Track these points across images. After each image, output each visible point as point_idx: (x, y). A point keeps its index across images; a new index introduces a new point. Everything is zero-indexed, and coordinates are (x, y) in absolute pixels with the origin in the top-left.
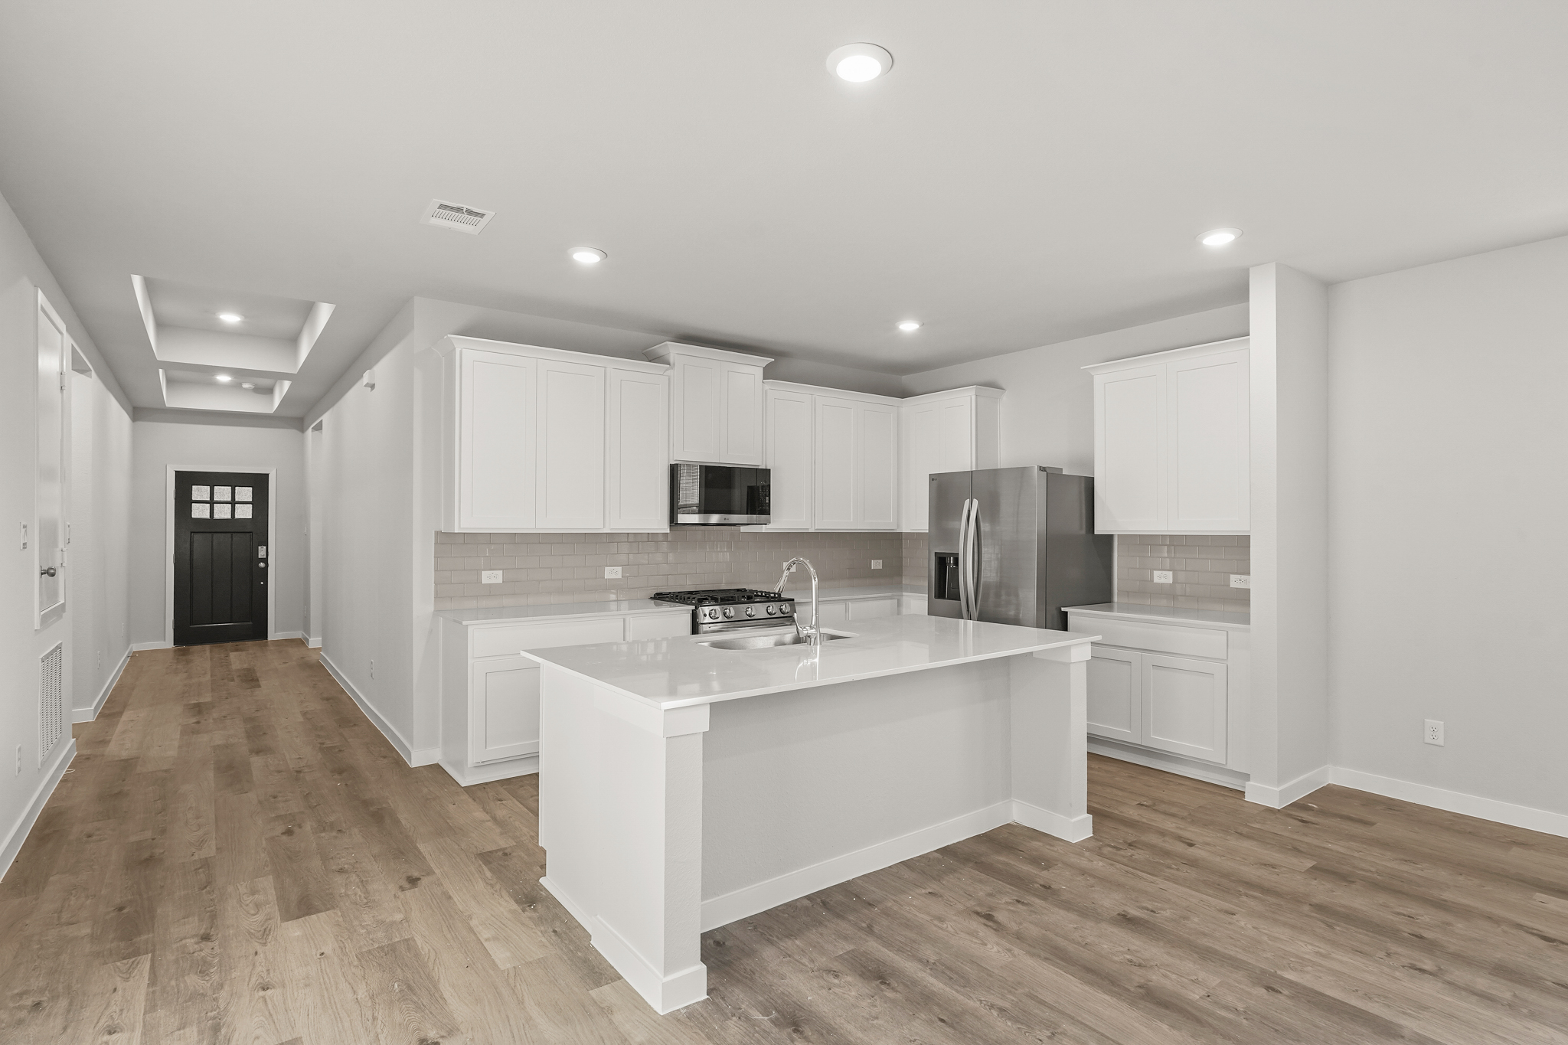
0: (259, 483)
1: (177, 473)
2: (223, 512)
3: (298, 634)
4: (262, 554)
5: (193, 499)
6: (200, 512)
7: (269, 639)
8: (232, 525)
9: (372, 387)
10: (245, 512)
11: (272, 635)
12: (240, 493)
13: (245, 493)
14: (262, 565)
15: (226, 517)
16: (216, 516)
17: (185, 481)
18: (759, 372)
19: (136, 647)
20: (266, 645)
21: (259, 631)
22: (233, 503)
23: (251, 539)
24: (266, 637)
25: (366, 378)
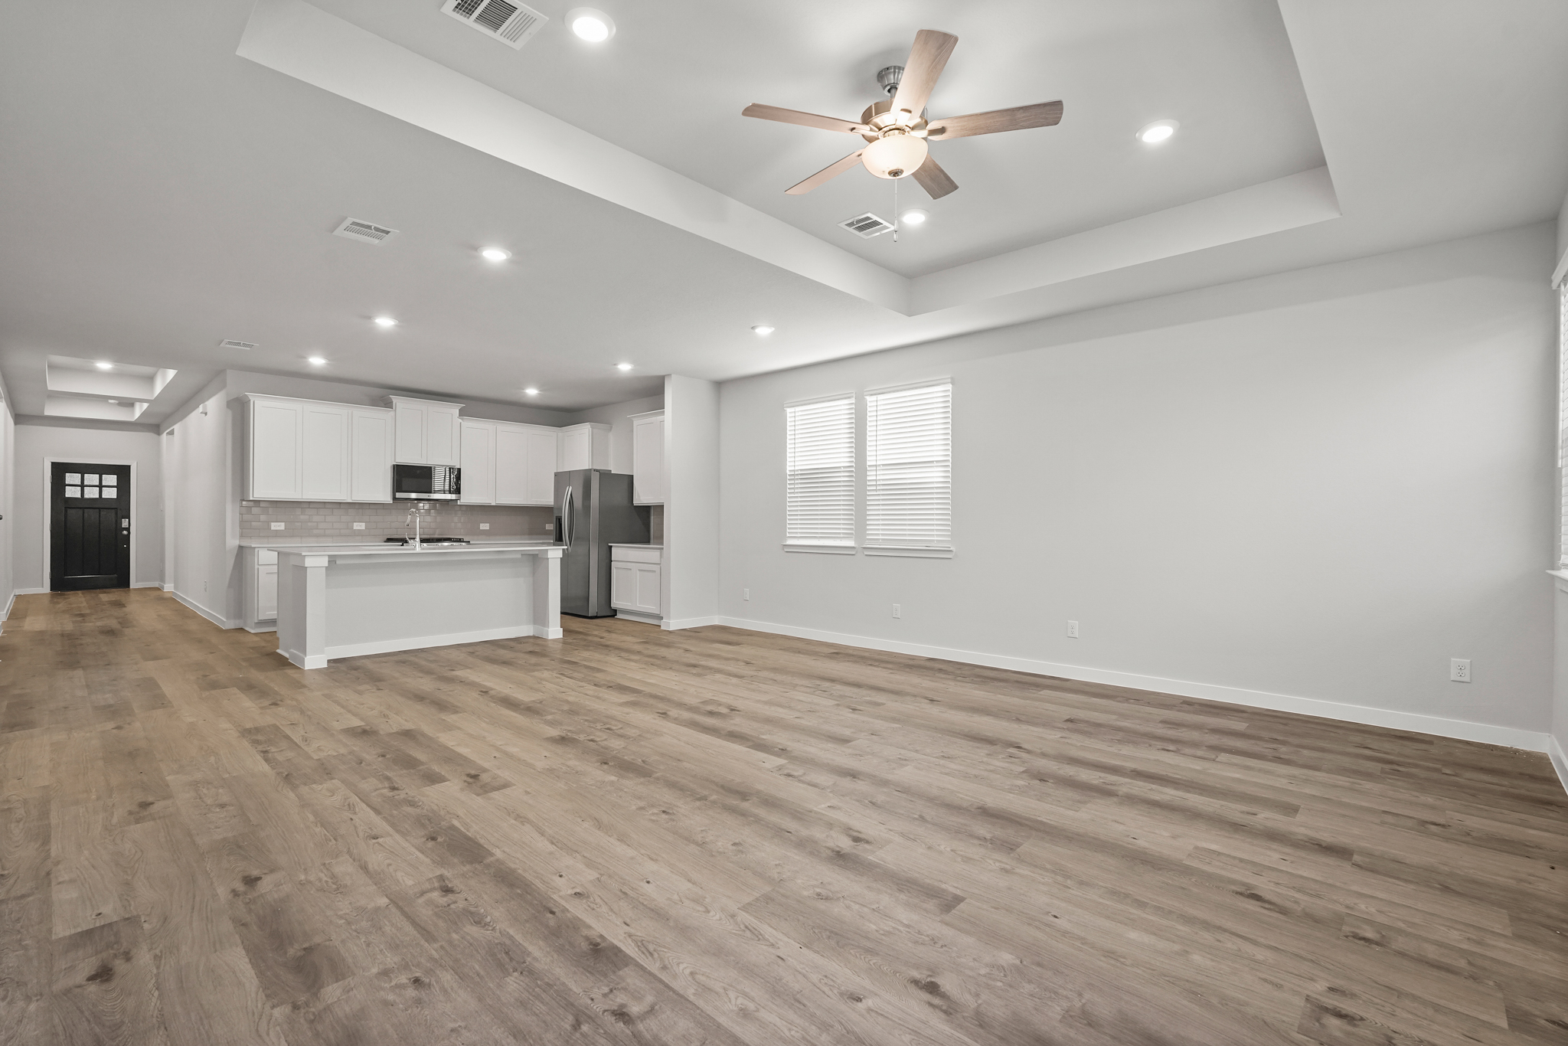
0: (123, 473)
1: (53, 464)
2: (92, 493)
3: (156, 584)
4: (125, 523)
5: (67, 483)
6: (72, 493)
7: (131, 587)
8: (99, 504)
9: (206, 414)
10: (111, 494)
11: (133, 584)
12: (106, 479)
13: (111, 480)
14: (125, 532)
15: (94, 497)
16: (86, 496)
17: (60, 470)
19: (18, 592)
20: (129, 590)
21: (123, 582)
22: (101, 486)
23: (116, 514)
24: (128, 585)
25: (201, 408)
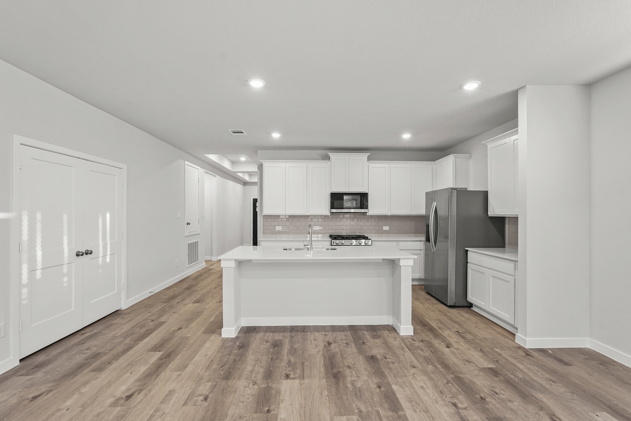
18: (366, 158)
